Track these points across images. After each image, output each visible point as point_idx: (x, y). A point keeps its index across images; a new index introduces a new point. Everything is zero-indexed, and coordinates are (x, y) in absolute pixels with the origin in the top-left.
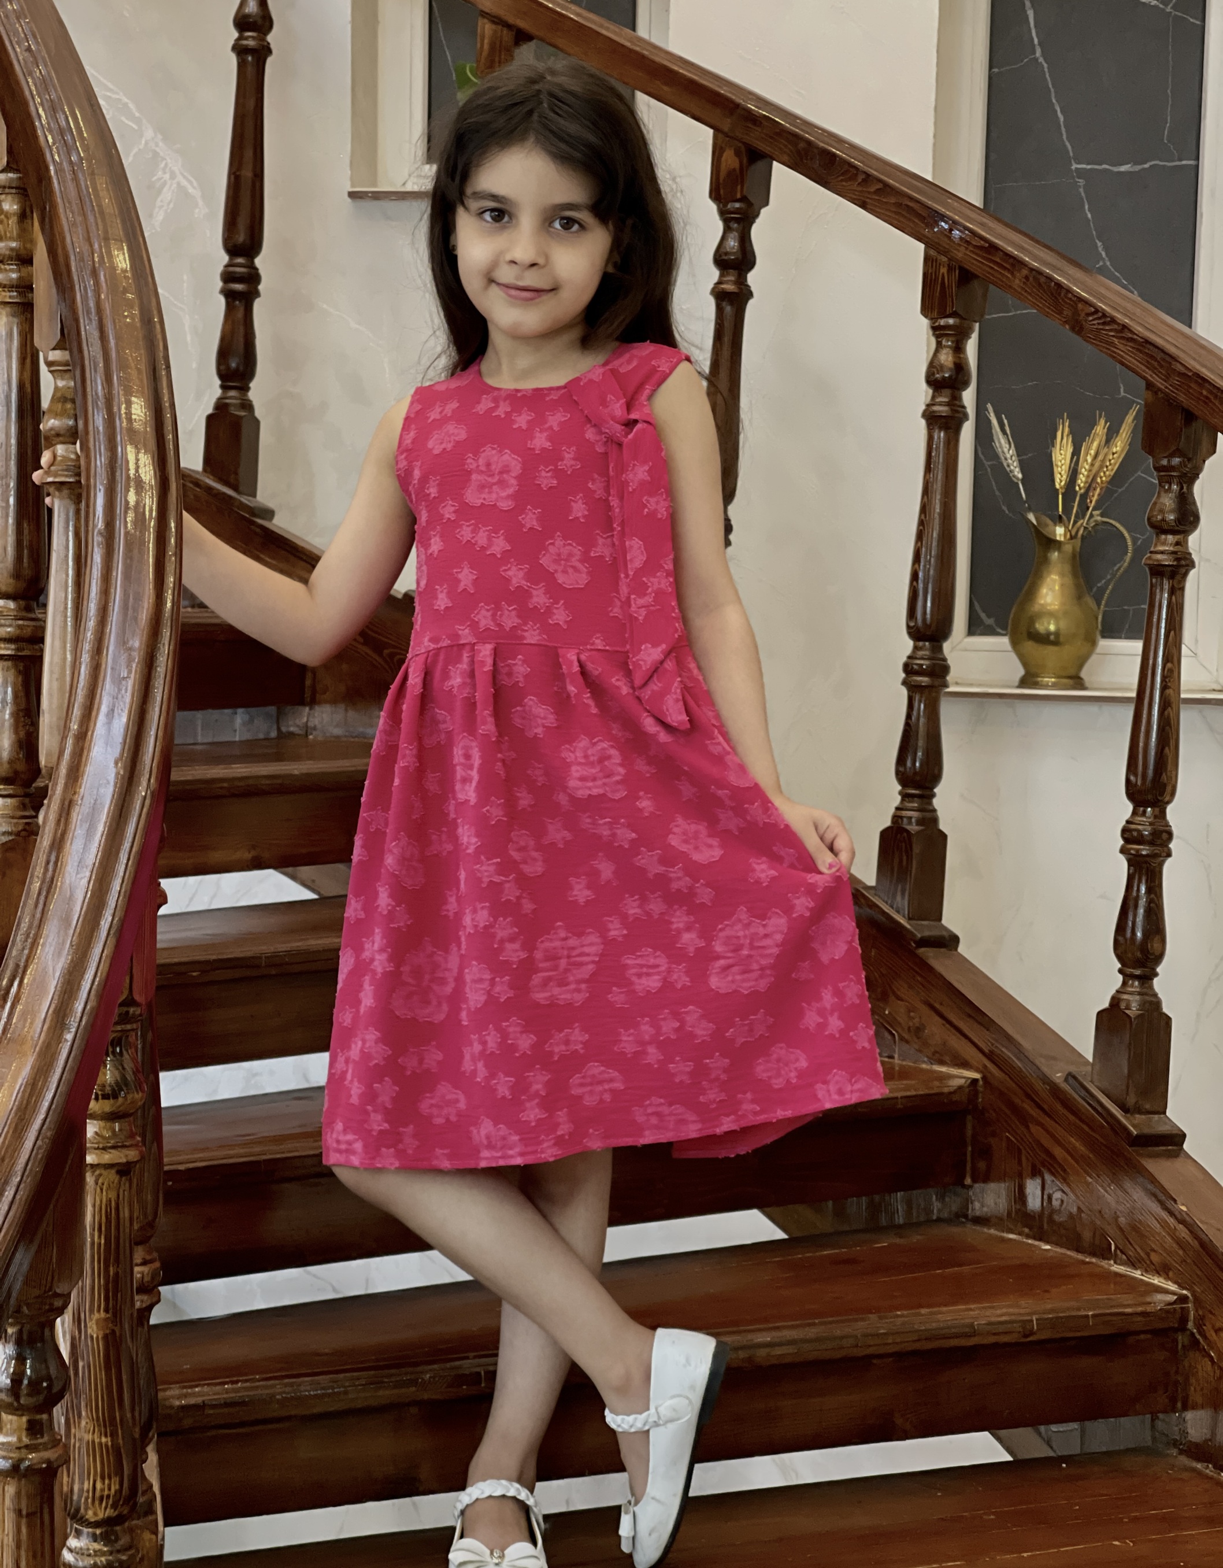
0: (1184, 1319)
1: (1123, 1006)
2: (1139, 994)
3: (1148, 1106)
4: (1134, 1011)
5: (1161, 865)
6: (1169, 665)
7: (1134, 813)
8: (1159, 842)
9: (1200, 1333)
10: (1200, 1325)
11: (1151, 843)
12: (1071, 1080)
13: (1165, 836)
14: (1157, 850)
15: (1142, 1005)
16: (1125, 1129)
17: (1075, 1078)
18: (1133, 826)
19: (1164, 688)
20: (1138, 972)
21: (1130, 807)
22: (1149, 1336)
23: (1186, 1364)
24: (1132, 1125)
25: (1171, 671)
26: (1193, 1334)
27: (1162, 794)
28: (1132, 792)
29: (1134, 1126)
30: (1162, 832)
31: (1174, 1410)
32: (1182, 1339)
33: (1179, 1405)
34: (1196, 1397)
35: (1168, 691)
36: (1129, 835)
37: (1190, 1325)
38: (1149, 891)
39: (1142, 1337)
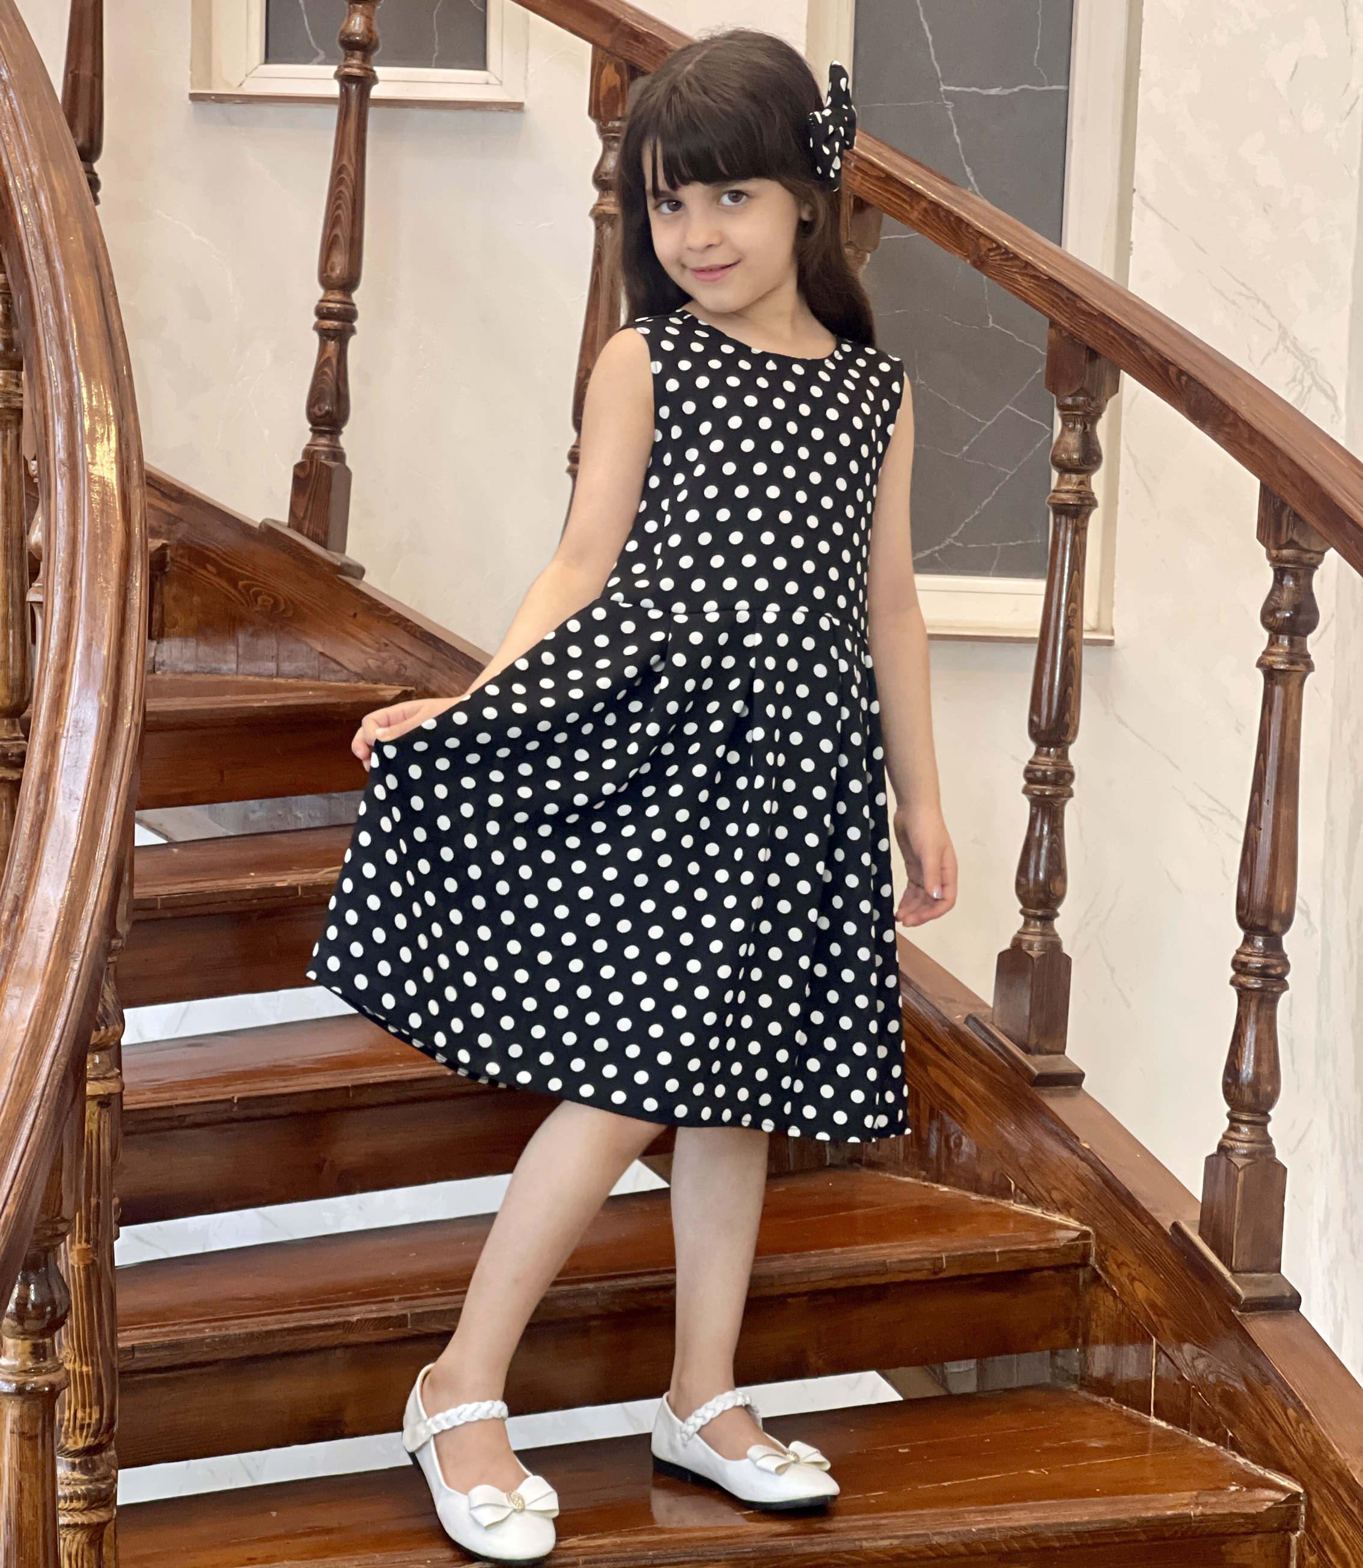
0: (1085, 1256)
1: (1024, 947)
2: (1042, 934)
3: (1048, 1047)
4: (1035, 953)
5: (1063, 804)
6: (1073, 605)
7: (1037, 753)
8: (1062, 782)
9: (1102, 1269)
10: (1102, 1258)
11: (1055, 783)
12: (971, 1022)
13: (1067, 776)
14: (1059, 790)
15: (1044, 946)
16: (1027, 1069)
17: (975, 1020)
18: (1036, 767)
19: (1068, 627)
20: (1040, 913)
21: (1032, 747)
22: (1051, 1272)
23: (1087, 1299)
24: (1035, 1064)
25: (1074, 611)
26: (1094, 1269)
27: (1065, 733)
28: (1036, 733)
29: (1036, 1066)
30: (1065, 772)
31: (1075, 1345)
32: (1083, 1275)
33: (1080, 1341)
34: (1097, 1331)
35: (1071, 631)
36: (1032, 776)
37: (1092, 1260)
38: (1052, 831)
39: (1046, 1273)
